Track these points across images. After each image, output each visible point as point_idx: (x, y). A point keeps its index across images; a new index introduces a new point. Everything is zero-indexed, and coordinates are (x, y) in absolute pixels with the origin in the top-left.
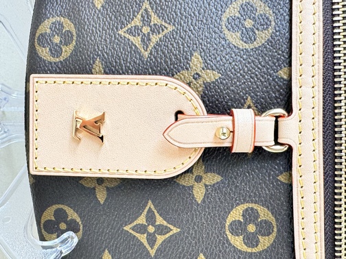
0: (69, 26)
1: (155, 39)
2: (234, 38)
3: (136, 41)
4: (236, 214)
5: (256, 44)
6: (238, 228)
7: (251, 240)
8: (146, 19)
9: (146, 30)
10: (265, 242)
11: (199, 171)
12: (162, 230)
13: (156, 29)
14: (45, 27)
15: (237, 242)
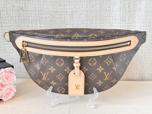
0: (59, 88)
1: (62, 76)
2: (62, 64)
3: (62, 78)
4: (90, 64)
5: (63, 61)
6: (93, 64)
7: (95, 62)
8: (59, 77)
9: (60, 77)
10: (95, 60)
11: (83, 70)
12: (93, 75)
13: (60, 76)
14: (59, 92)
15: (95, 64)
